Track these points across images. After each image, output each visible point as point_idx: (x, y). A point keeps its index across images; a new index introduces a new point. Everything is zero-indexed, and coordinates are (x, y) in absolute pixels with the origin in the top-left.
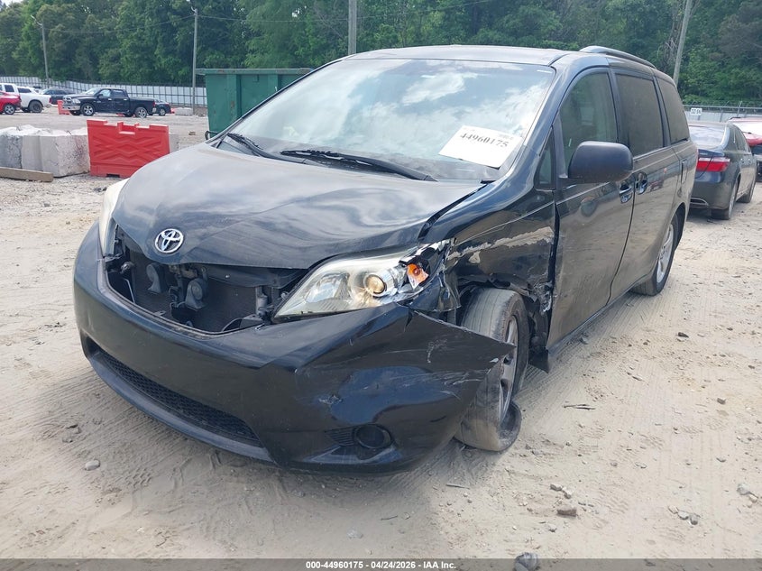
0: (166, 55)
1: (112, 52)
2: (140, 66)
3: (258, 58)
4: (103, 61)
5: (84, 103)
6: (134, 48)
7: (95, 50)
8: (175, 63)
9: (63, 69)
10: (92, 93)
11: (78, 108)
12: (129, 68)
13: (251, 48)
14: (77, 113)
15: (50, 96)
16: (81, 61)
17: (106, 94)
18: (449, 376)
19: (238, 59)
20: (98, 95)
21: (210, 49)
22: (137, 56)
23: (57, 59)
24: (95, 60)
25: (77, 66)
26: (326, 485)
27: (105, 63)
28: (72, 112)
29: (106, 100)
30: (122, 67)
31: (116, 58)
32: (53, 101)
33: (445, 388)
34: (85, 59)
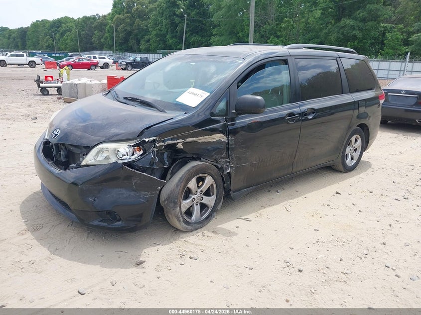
0: (172, 38)
1: (147, 37)
2: (160, 44)
3: (217, 38)
4: (142, 42)
5: (128, 64)
6: (157, 35)
7: (139, 37)
8: (176, 42)
9: (123, 47)
10: (132, 59)
11: (124, 66)
12: (154, 45)
13: (215, 33)
14: (124, 69)
15: (113, 61)
16: (132, 42)
17: (138, 59)
18: (142, 193)
19: (208, 39)
20: (134, 60)
21: (194, 34)
22: (158, 39)
23: (121, 41)
24: (138, 42)
25: (130, 45)
26: (105, 237)
27: (143, 43)
28: (122, 69)
29: (138, 62)
30: (151, 45)
31: (148, 41)
32: (114, 63)
33: (141, 198)
34: (134, 41)
